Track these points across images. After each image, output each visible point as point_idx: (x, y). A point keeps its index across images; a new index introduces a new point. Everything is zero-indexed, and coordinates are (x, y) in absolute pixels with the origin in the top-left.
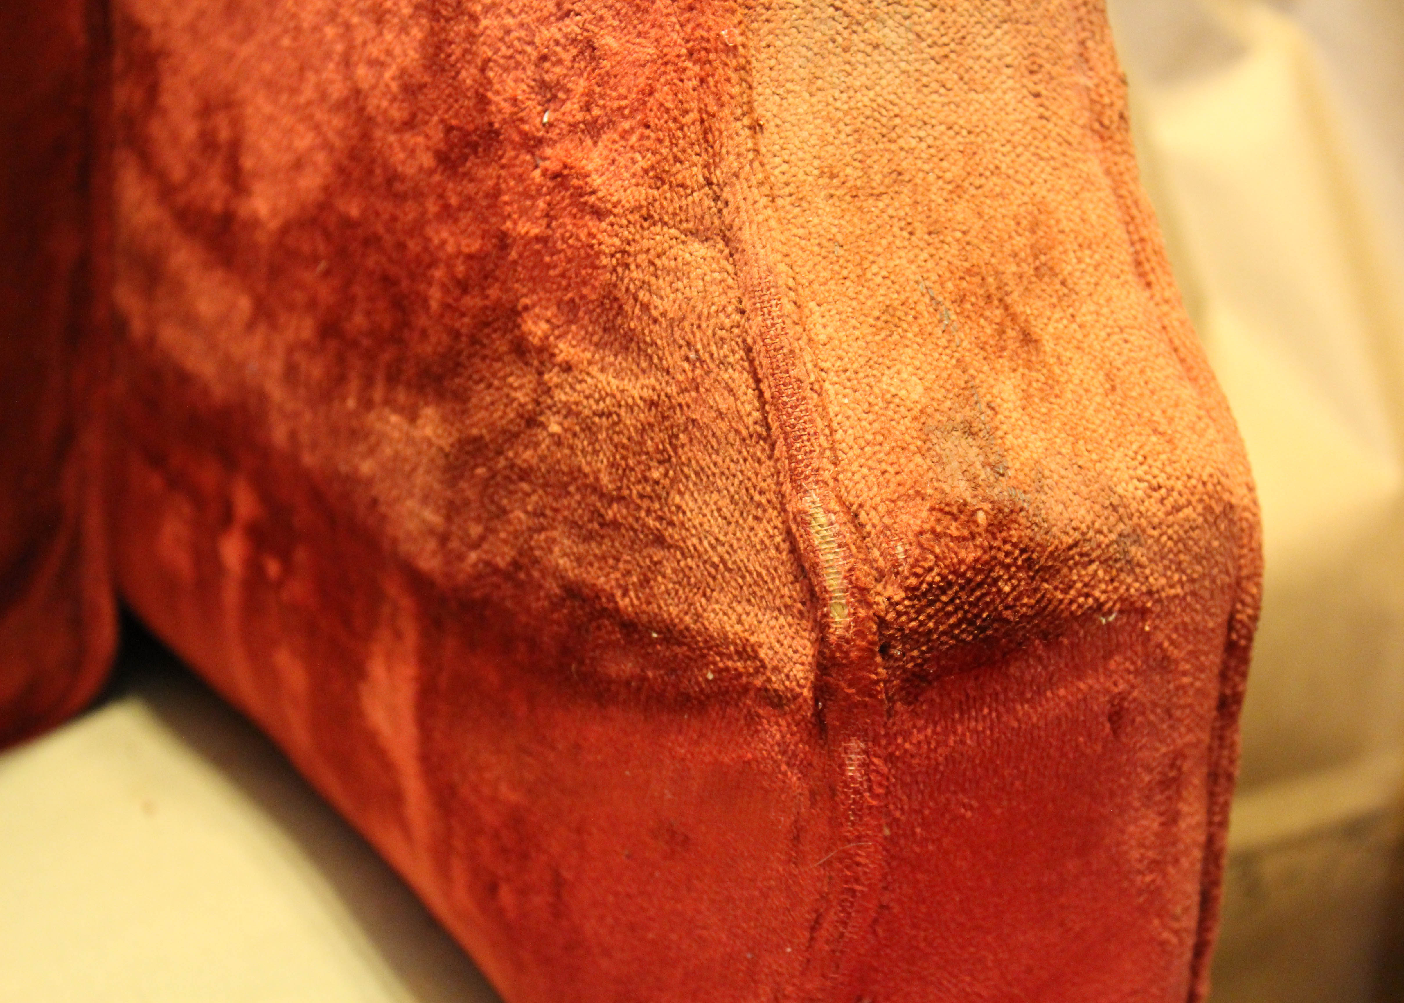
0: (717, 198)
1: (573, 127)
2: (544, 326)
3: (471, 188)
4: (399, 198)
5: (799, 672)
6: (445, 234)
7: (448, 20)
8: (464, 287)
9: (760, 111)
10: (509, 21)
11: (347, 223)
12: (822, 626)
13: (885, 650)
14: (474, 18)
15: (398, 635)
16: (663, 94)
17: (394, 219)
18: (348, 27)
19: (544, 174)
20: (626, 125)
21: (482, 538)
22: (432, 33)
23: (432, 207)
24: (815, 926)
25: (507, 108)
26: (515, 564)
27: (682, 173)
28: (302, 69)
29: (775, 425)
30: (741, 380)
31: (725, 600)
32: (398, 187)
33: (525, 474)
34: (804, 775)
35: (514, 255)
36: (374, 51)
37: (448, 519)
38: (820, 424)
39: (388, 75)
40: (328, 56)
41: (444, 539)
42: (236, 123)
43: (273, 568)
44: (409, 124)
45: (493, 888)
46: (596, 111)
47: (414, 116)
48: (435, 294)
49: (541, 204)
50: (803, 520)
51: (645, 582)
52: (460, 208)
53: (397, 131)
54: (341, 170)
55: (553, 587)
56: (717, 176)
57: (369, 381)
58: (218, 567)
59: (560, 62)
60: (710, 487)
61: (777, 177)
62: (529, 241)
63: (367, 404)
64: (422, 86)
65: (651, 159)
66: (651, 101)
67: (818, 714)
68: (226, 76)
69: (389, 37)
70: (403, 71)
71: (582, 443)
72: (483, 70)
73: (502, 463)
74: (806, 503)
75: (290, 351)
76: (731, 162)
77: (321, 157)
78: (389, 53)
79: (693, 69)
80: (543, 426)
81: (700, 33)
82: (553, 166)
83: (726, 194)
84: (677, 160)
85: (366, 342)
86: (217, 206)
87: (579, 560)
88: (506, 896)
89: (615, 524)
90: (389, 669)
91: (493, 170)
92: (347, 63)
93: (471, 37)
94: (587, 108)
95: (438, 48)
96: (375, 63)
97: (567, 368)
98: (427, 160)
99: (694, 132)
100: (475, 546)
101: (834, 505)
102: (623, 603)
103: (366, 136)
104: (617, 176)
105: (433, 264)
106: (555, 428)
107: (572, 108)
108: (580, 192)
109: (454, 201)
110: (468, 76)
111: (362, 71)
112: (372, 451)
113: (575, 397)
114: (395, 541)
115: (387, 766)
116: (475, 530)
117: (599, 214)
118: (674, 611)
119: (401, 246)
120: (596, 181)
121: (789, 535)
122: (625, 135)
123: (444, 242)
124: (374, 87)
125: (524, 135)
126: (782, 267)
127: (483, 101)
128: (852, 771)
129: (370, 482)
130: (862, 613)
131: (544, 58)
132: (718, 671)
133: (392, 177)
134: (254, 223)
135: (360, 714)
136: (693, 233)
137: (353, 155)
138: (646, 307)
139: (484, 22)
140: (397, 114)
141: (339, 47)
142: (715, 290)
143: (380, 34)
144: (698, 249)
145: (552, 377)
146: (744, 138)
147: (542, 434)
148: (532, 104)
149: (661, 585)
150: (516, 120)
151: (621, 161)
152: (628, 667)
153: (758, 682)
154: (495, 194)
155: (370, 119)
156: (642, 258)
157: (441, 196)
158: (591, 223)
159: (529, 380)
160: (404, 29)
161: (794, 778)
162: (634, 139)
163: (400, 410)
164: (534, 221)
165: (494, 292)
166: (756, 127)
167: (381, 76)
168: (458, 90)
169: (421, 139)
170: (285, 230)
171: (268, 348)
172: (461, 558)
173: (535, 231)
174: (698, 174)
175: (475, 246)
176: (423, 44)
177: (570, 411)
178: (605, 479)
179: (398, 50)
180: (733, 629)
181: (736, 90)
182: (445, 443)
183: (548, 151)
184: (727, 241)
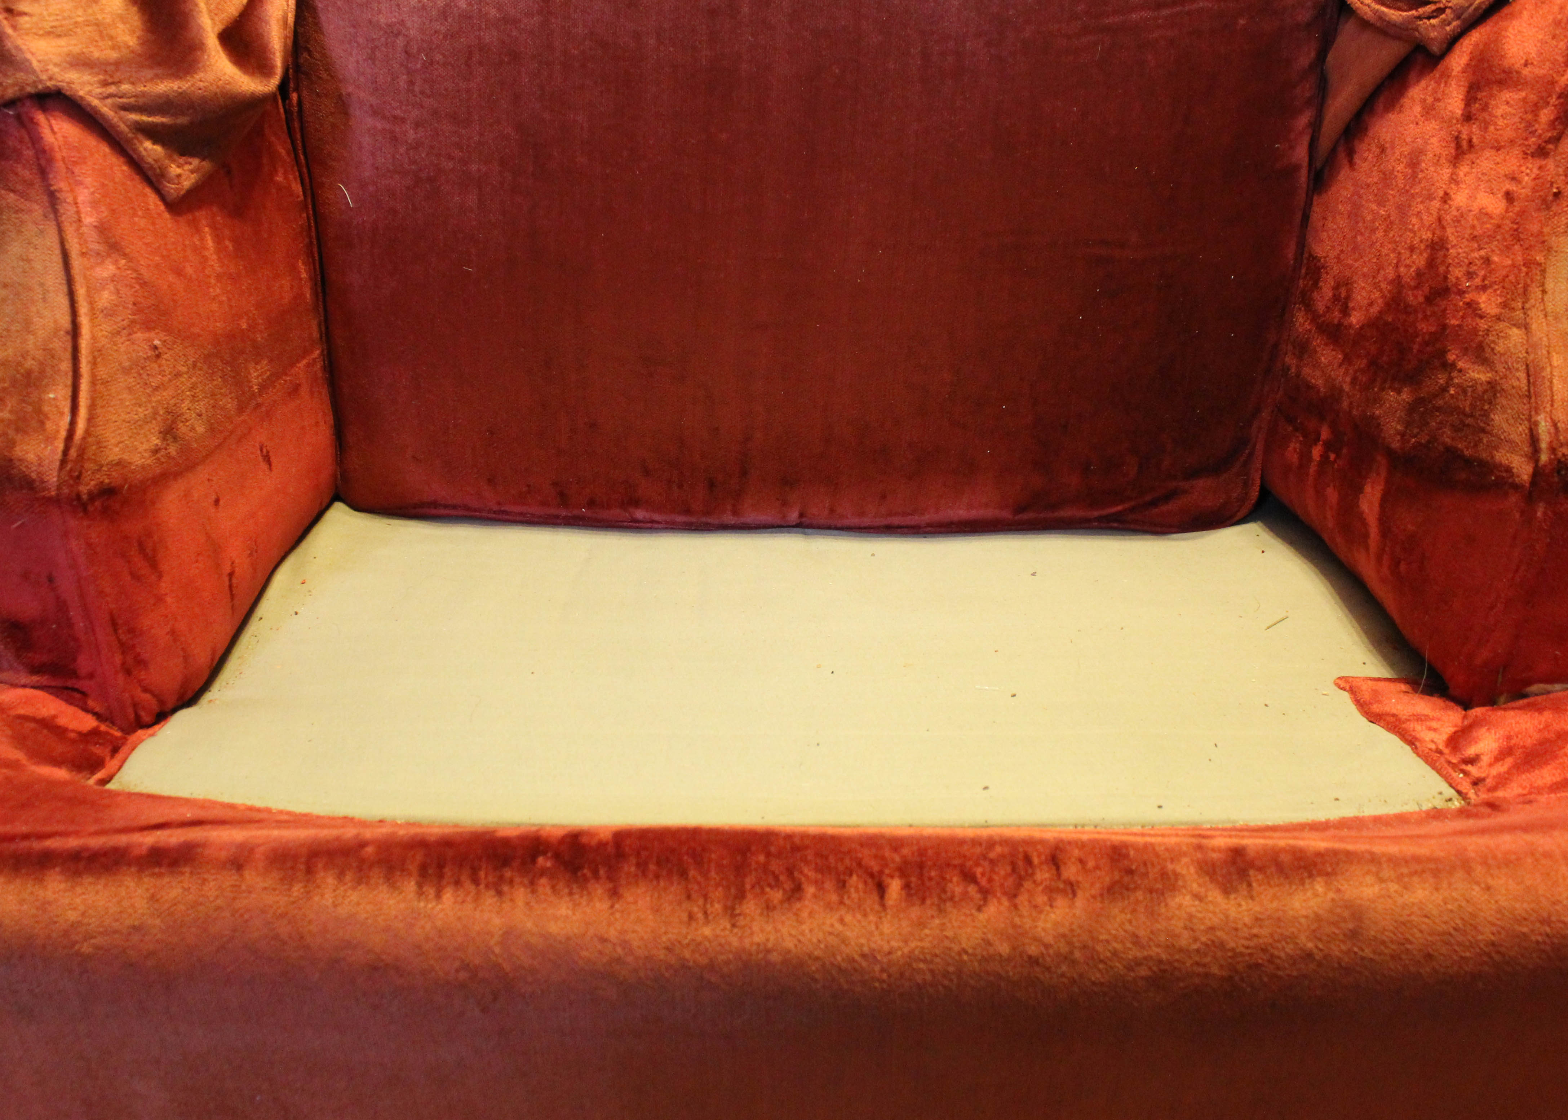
0: (1525, 314)
1: (1477, 287)
2: (1454, 356)
3: (1436, 309)
4: (1408, 314)
5: (1525, 477)
6: (1423, 326)
7: (1437, 250)
8: (1427, 344)
9: (1546, 286)
10: (1460, 250)
11: (1386, 324)
12: (1537, 461)
13: (1559, 472)
14: (1448, 250)
15: (1378, 474)
16: (1512, 278)
17: (1405, 321)
18: (1399, 253)
19: (1464, 303)
20: (1496, 287)
21: (1418, 433)
22: (1431, 255)
23: (1420, 316)
24: (1517, 571)
25: (1454, 280)
26: (1429, 442)
27: (1513, 304)
28: (1379, 270)
29: (1532, 391)
30: (1522, 375)
31: (1503, 452)
32: (1409, 310)
33: (1438, 409)
34: (1521, 516)
35: (1448, 331)
36: (1408, 262)
37: (1406, 428)
38: (1549, 392)
39: (1412, 270)
40: (1390, 264)
41: (1403, 435)
42: (1349, 292)
43: (1332, 456)
44: (1416, 287)
45: (1398, 564)
46: (1486, 282)
47: (1419, 284)
48: (1416, 347)
49: (1461, 314)
50: (1536, 424)
51: (1476, 445)
52: (1431, 316)
53: (1412, 290)
54: (1387, 304)
55: (1441, 448)
56: (1527, 306)
57: (1385, 381)
58: (1310, 459)
59: (1476, 265)
60: (1504, 412)
61: (1549, 309)
62: (1454, 326)
63: (1382, 389)
64: (1425, 273)
65: (1504, 299)
66: (1507, 280)
67: (1530, 493)
68: (1348, 273)
69: (1414, 257)
70: (1418, 269)
71: (1462, 397)
72: (1447, 267)
73: (1430, 406)
74: (1539, 418)
75: (1356, 372)
76: (1532, 301)
77: (1380, 301)
78: (1413, 262)
79: (1524, 269)
80: (1448, 391)
81: (1529, 257)
82: (1467, 300)
83: (1529, 313)
84: (1513, 300)
85: (1386, 366)
86: (1336, 321)
87: (1453, 439)
88: (1403, 567)
89: (1468, 425)
90: (1373, 488)
91: (1445, 302)
92: (1397, 266)
93: (1445, 256)
94: (1483, 280)
95: (1433, 260)
96: (1408, 266)
97: (1460, 371)
98: (1421, 299)
99: (1520, 291)
100: (1415, 436)
101: (1548, 419)
102: (1466, 453)
103: (1400, 293)
104: (1490, 304)
105: (1417, 336)
106: (1452, 392)
107: (1478, 281)
108: (1476, 309)
109: (1428, 313)
110: (1442, 269)
111: (1402, 269)
112: (1381, 406)
113: (1461, 381)
114: (1384, 438)
115: (1364, 523)
116: (1416, 431)
117: (1481, 317)
118: (1484, 455)
119: (1406, 331)
120: (1482, 306)
121: (1531, 430)
122: (1495, 291)
123: (1423, 328)
124: (1406, 275)
125: (1459, 290)
126: (1545, 339)
127: (1446, 278)
128: (1539, 514)
129: (1379, 417)
130: (1552, 457)
131: (1470, 263)
132: (1497, 477)
133: (1407, 306)
134: (1350, 326)
135: (1358, 506)
136: (1514, 325)
137: (1393, 299)
138: (1493, 349)
139: (1451, 251)
140: (1412, 284)
141: (1395, 261)
142: (1519, 345)
143: (1411, 256)
144: (1515, 331)
145: (1455, 374)
146: (1539, 294)
147: (1447, 395)
148: (1463, 279)
149: (1481, 447)
150: (1456, 285)
151: (1493, 299)
152: (1463, 476)
153: (1510, 480)
154: (1445, 309)
155: (1402, 286)
156: (1494, 333)
157: (1424, 312)
158: (1478, 320)
159: (1445, 376)
160: (1421, 254)
161: (1517, 516)
162: (1498, 292)
163: (1394, 390)
164: (1457, 320)
165: (1438, 346)
166: (1544, 292)
167: (1409, 270)
168: (1438, 275)
169: (1420, 292)
170: (1361, 328)
171: (1346, 373)
172: (1409, 441)
173: (1457, 323)
174: (1520, 305)
175: (1433, 329)
176: (1427, 259)
177: (1459, 386)
178: (1467, 409)
179: (1417, 262)
180: (1505, 462)
181: (1538, 278)
182: (1410, 400)
183: (1467, 296)
184: (1526, 328)
